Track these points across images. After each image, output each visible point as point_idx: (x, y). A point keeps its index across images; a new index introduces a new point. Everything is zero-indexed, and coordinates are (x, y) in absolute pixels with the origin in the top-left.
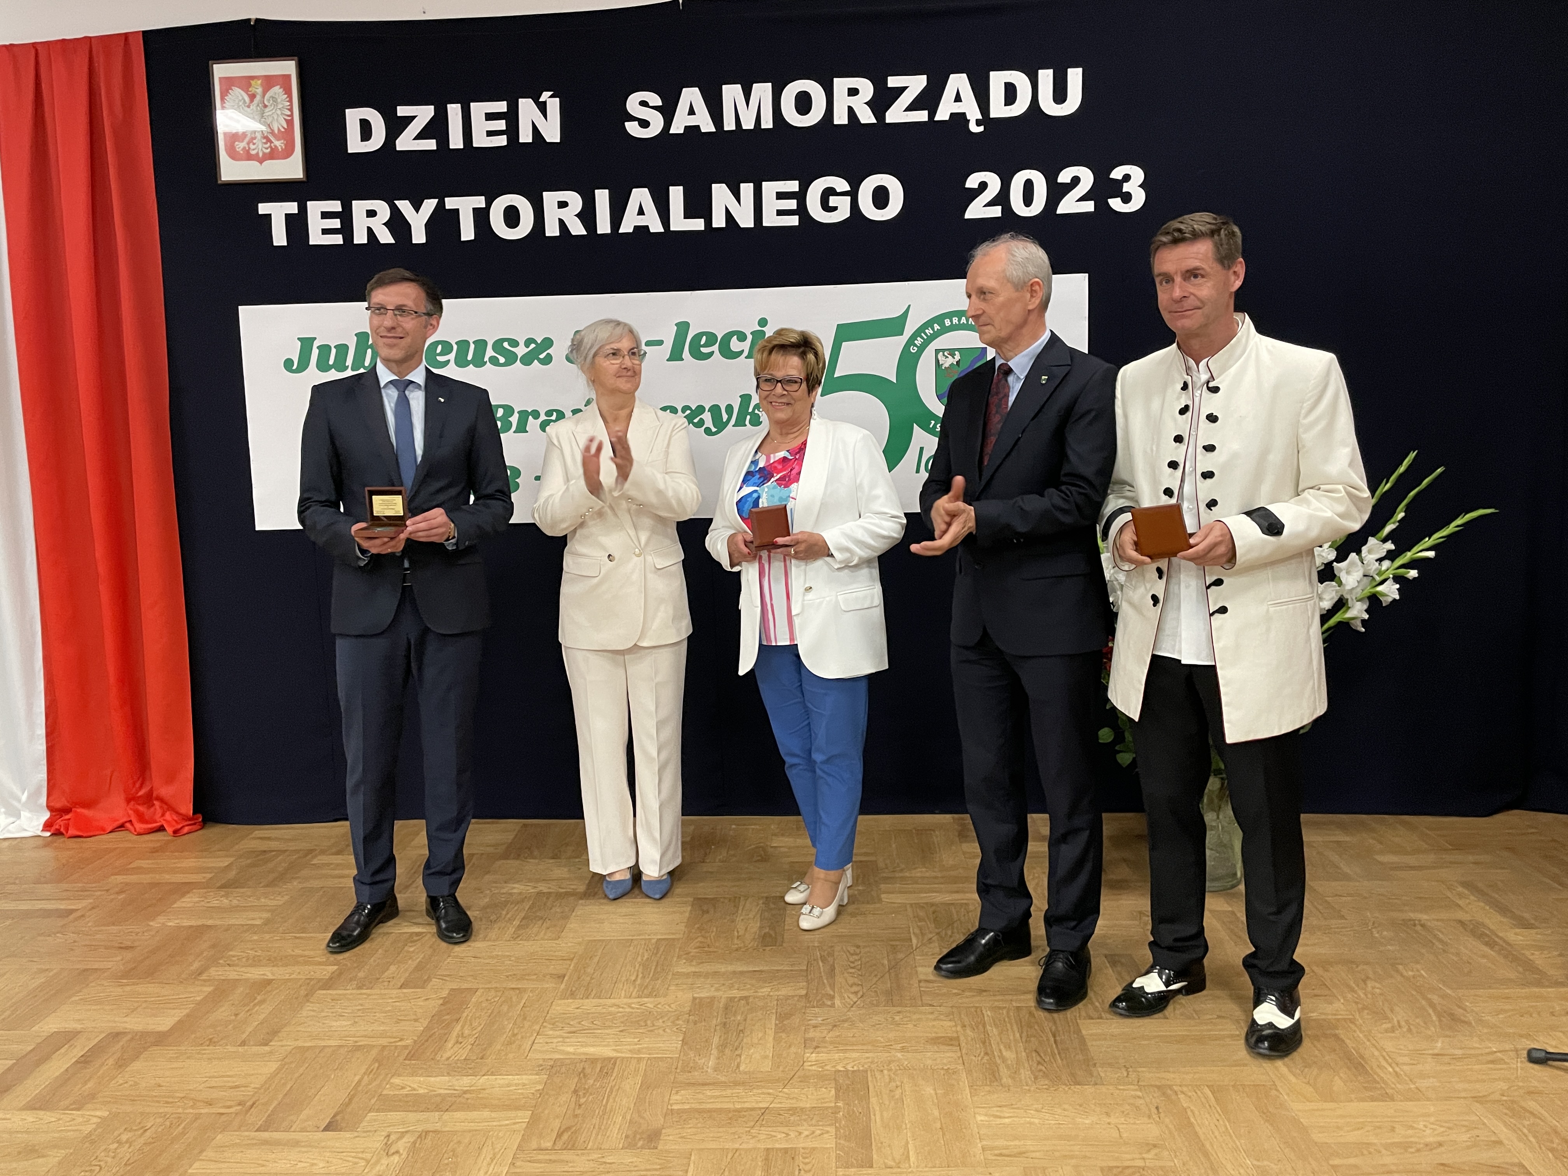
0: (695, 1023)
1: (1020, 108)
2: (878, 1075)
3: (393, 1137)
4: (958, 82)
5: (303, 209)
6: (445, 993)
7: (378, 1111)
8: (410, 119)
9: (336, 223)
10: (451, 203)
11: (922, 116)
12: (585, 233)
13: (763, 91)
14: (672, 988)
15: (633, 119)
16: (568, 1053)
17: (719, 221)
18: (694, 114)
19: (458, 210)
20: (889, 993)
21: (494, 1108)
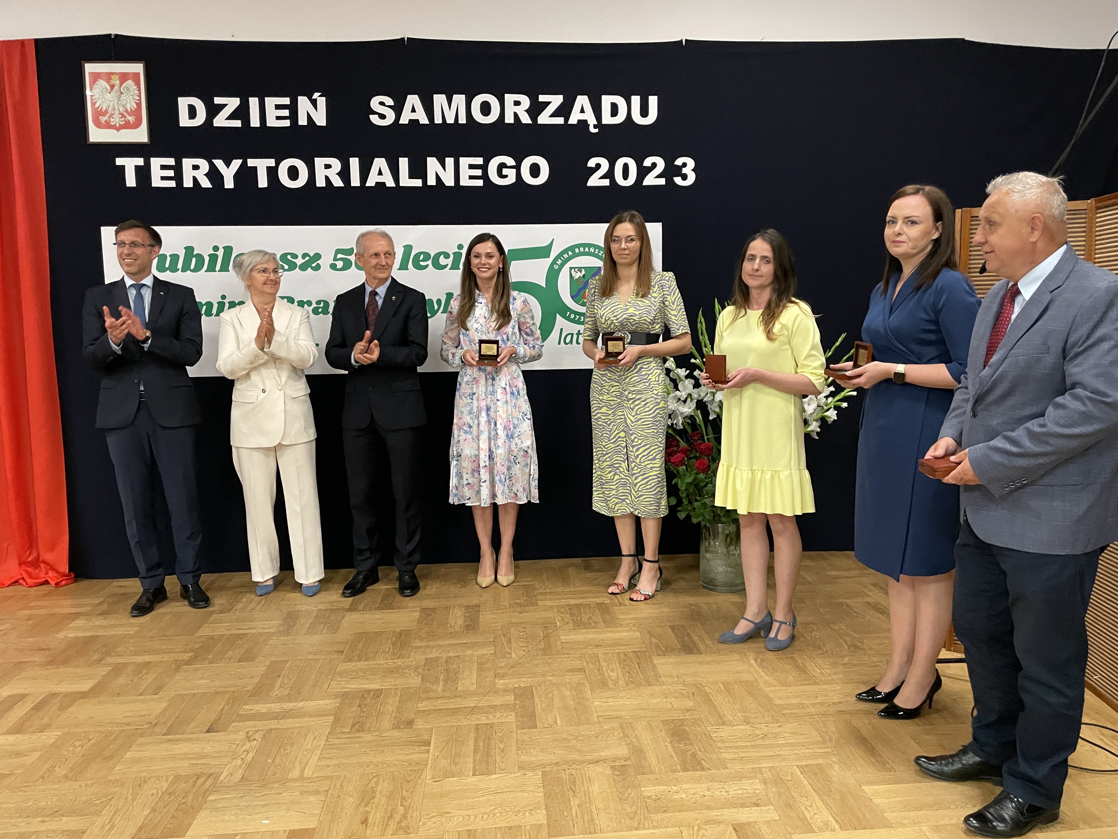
0: (429, 670)
1: (621, 118)
2: (539, 688)
3: (250, 733)
4: (582, 101)
5: (148, 164)
6: (267, 663)
7: (238, 721)
8: (223, 106)
9: (171, 173)
10: (251, 162)
11: (560, 121)
12: (343, 185)
13: (459, 99)
14: (412, 654)
15: (375, 113)
16: (352, 688)
17: (432, 181)
18: (415, 112)
19: (256, 167)
20: (544, 650)
21: (311, 716)
